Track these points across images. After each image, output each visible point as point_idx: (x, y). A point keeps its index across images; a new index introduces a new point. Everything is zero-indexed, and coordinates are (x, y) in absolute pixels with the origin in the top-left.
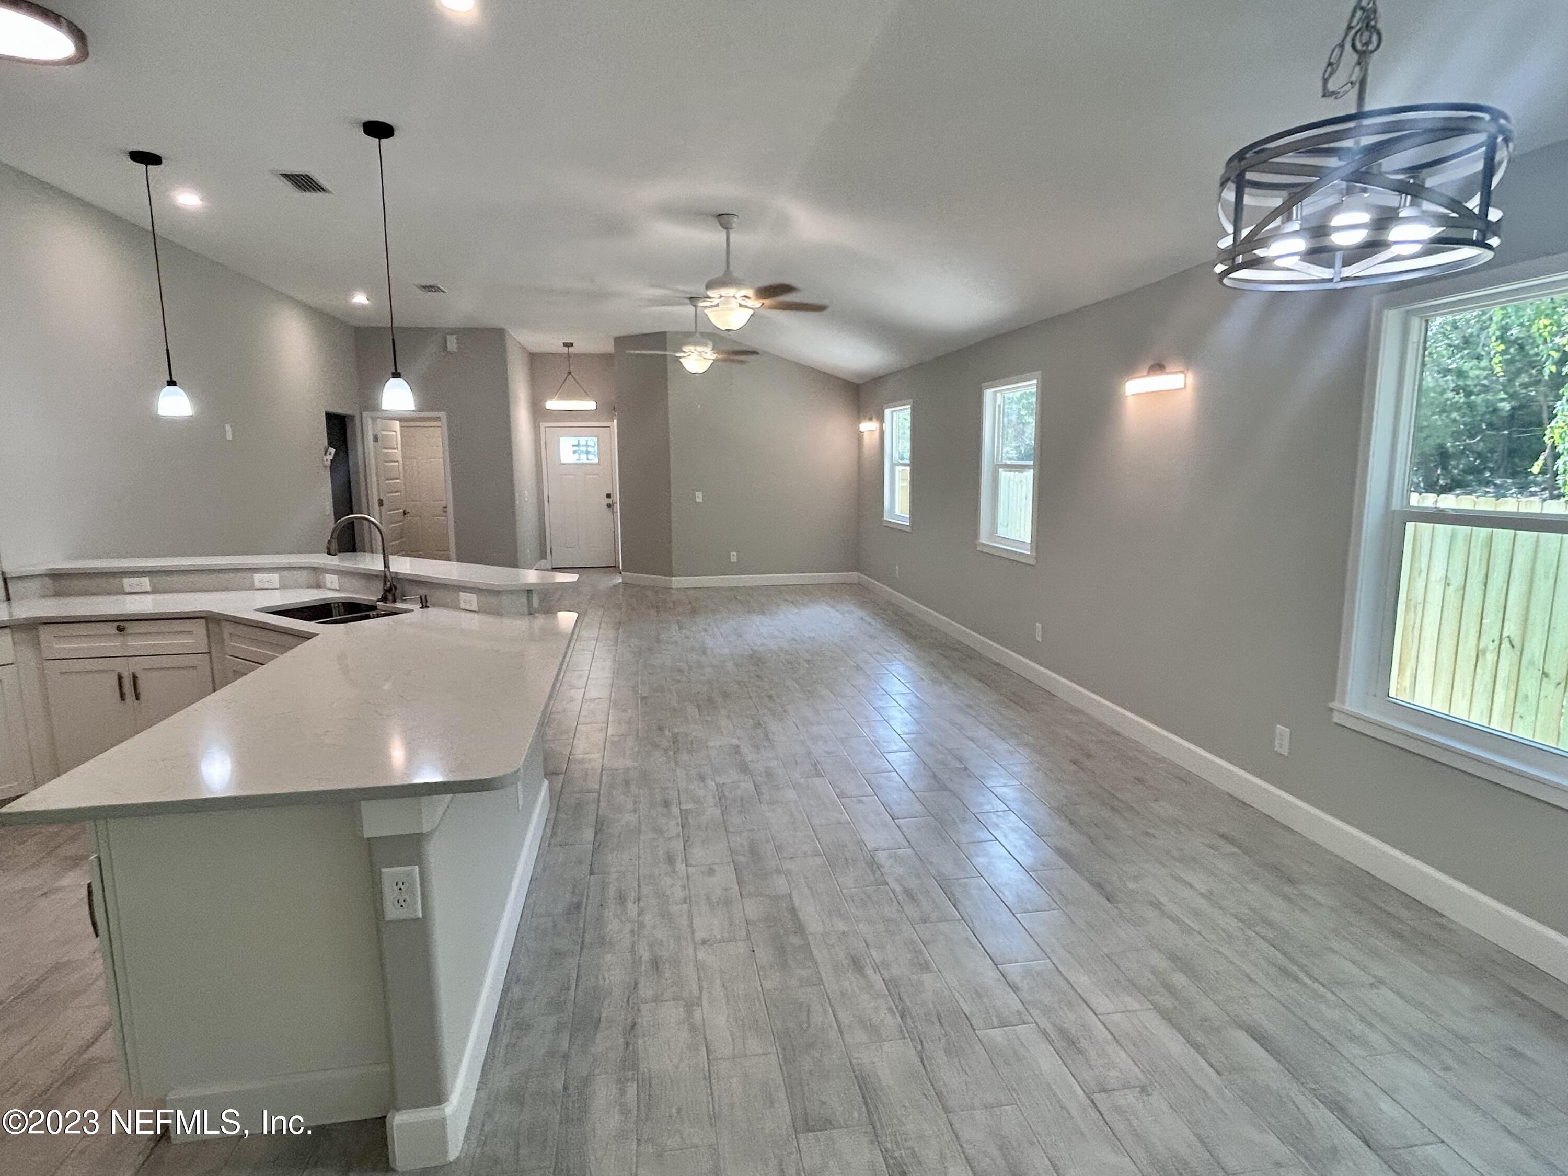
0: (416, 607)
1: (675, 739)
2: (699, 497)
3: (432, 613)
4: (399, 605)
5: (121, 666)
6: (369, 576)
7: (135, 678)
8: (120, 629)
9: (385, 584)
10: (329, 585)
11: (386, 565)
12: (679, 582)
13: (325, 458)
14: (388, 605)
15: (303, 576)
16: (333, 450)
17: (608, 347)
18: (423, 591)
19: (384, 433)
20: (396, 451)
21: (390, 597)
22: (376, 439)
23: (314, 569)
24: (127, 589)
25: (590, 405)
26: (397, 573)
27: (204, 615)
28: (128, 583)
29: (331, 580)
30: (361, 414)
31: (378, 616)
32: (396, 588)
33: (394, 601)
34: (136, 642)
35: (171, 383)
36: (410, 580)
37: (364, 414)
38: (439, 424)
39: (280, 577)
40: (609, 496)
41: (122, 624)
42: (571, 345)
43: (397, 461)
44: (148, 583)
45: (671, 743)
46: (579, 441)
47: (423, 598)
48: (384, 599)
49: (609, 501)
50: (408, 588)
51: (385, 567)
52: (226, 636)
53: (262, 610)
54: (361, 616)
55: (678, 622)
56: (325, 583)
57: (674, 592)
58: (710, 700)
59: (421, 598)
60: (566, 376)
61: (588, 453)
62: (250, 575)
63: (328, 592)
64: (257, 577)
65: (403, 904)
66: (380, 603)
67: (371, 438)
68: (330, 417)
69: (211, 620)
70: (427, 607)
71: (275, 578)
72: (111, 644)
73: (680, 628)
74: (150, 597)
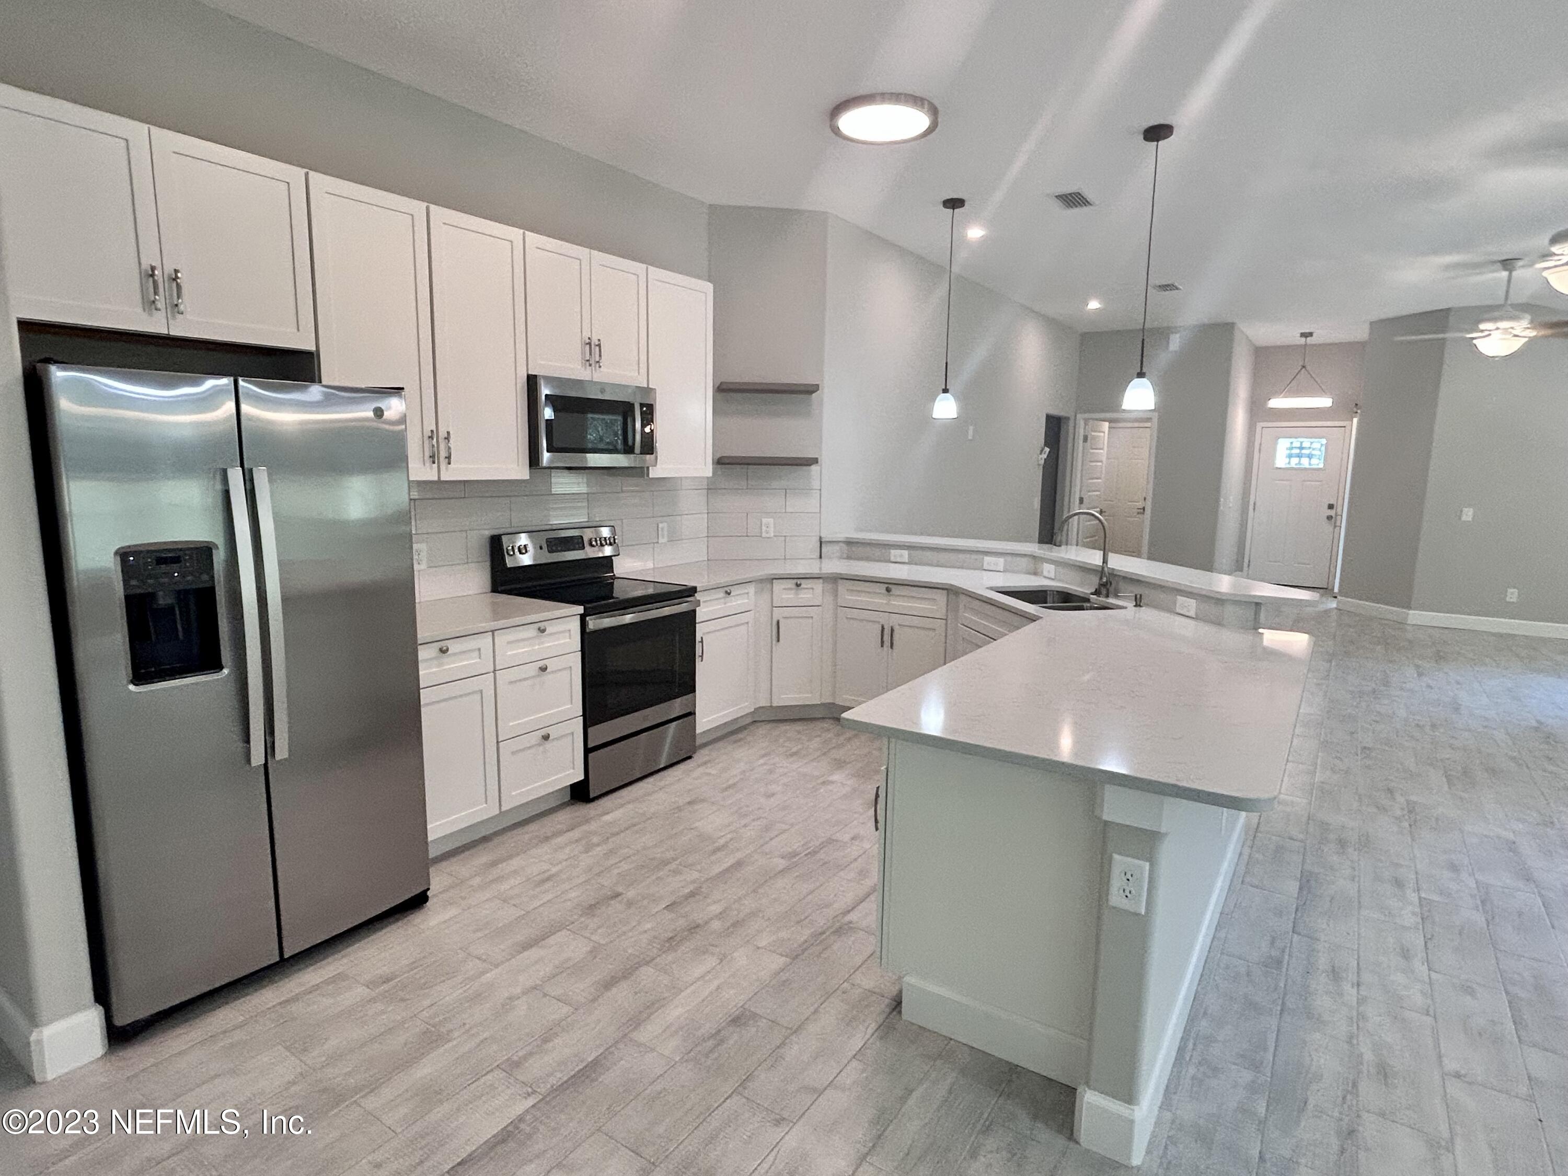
0: (1130, 605)
1: (1411, 808)
2: (1468, 514)
3: (1146, 613)
4: (1112, 600)
5: (883, 619)
6: (1084, 569)
7: (892, 630)
8: (888, 590)
9: (1101, 578)
10: (1045, 573)
11: (1105, 561)
12: (1416, 617)
13: (1041, 456)
14: (1100, 599)
15: (1024, 562)
16: (1047, 450)
17: (1361, 333)
18: (1138, 590)
19: (1093, 434)
20: (1101, 451)
21: (1104, 591)
22: (1085, 439)
23: (1034, 557)
24: (892, 559)
25: (1325, 402)
26: (1113, 569)
27: (947, 587)
28: (894, 554)
29: (1048, 569)
30: (1076, 416)
31: (1092, 608)
32: (1111, 584)
33: (1107, 596)
34: (898, 603)
35: (945, 391)
36: (1124, 578)
37: (1079, 416)
38: (1148, 424)
39: (1005, 561)
40: (1331, 507)
41: (889, 586)
42: (1311, 334)
43: (1101, 461)
44: (907, 556)
45: (1405, 812)
46: (1301, 443)
47: (1138, 596)
48: (1097, 593)
49: (1332, 513)
50: (1122, 585)
51: (1103, 563)
52: (961, 606)
53: (991, 589)
54: (1073, 606)
55: (1417, 667)
56: (1042, 572)
57: (1408, 628)
58: (1466, 772)
59: (1136, 596)
60: (1300, 368)
61: (1310, 456)
62: (981, 557)
63: (1044, 579)
64: (987, 559)
65: (1129, 895)
66: (1094, 596)
67: (1081, 438)
68: (1049, 418)
69: (952, 591)
70: (1140, 606)
71: (1001, 561)
72: (879, 600)
73: (1420, 675)
74: (906, 567)
